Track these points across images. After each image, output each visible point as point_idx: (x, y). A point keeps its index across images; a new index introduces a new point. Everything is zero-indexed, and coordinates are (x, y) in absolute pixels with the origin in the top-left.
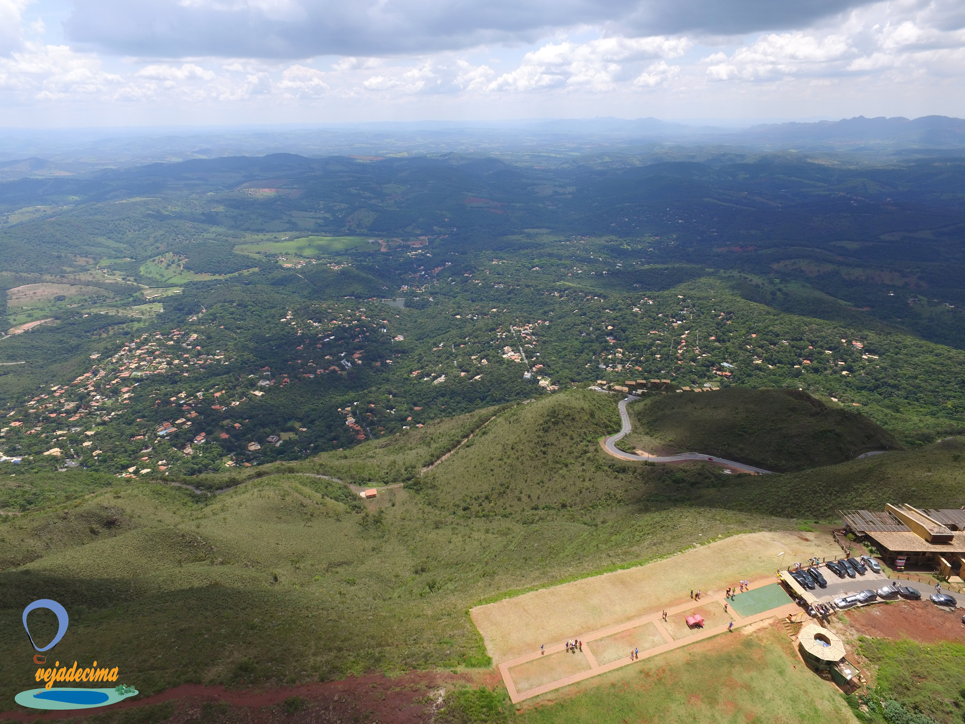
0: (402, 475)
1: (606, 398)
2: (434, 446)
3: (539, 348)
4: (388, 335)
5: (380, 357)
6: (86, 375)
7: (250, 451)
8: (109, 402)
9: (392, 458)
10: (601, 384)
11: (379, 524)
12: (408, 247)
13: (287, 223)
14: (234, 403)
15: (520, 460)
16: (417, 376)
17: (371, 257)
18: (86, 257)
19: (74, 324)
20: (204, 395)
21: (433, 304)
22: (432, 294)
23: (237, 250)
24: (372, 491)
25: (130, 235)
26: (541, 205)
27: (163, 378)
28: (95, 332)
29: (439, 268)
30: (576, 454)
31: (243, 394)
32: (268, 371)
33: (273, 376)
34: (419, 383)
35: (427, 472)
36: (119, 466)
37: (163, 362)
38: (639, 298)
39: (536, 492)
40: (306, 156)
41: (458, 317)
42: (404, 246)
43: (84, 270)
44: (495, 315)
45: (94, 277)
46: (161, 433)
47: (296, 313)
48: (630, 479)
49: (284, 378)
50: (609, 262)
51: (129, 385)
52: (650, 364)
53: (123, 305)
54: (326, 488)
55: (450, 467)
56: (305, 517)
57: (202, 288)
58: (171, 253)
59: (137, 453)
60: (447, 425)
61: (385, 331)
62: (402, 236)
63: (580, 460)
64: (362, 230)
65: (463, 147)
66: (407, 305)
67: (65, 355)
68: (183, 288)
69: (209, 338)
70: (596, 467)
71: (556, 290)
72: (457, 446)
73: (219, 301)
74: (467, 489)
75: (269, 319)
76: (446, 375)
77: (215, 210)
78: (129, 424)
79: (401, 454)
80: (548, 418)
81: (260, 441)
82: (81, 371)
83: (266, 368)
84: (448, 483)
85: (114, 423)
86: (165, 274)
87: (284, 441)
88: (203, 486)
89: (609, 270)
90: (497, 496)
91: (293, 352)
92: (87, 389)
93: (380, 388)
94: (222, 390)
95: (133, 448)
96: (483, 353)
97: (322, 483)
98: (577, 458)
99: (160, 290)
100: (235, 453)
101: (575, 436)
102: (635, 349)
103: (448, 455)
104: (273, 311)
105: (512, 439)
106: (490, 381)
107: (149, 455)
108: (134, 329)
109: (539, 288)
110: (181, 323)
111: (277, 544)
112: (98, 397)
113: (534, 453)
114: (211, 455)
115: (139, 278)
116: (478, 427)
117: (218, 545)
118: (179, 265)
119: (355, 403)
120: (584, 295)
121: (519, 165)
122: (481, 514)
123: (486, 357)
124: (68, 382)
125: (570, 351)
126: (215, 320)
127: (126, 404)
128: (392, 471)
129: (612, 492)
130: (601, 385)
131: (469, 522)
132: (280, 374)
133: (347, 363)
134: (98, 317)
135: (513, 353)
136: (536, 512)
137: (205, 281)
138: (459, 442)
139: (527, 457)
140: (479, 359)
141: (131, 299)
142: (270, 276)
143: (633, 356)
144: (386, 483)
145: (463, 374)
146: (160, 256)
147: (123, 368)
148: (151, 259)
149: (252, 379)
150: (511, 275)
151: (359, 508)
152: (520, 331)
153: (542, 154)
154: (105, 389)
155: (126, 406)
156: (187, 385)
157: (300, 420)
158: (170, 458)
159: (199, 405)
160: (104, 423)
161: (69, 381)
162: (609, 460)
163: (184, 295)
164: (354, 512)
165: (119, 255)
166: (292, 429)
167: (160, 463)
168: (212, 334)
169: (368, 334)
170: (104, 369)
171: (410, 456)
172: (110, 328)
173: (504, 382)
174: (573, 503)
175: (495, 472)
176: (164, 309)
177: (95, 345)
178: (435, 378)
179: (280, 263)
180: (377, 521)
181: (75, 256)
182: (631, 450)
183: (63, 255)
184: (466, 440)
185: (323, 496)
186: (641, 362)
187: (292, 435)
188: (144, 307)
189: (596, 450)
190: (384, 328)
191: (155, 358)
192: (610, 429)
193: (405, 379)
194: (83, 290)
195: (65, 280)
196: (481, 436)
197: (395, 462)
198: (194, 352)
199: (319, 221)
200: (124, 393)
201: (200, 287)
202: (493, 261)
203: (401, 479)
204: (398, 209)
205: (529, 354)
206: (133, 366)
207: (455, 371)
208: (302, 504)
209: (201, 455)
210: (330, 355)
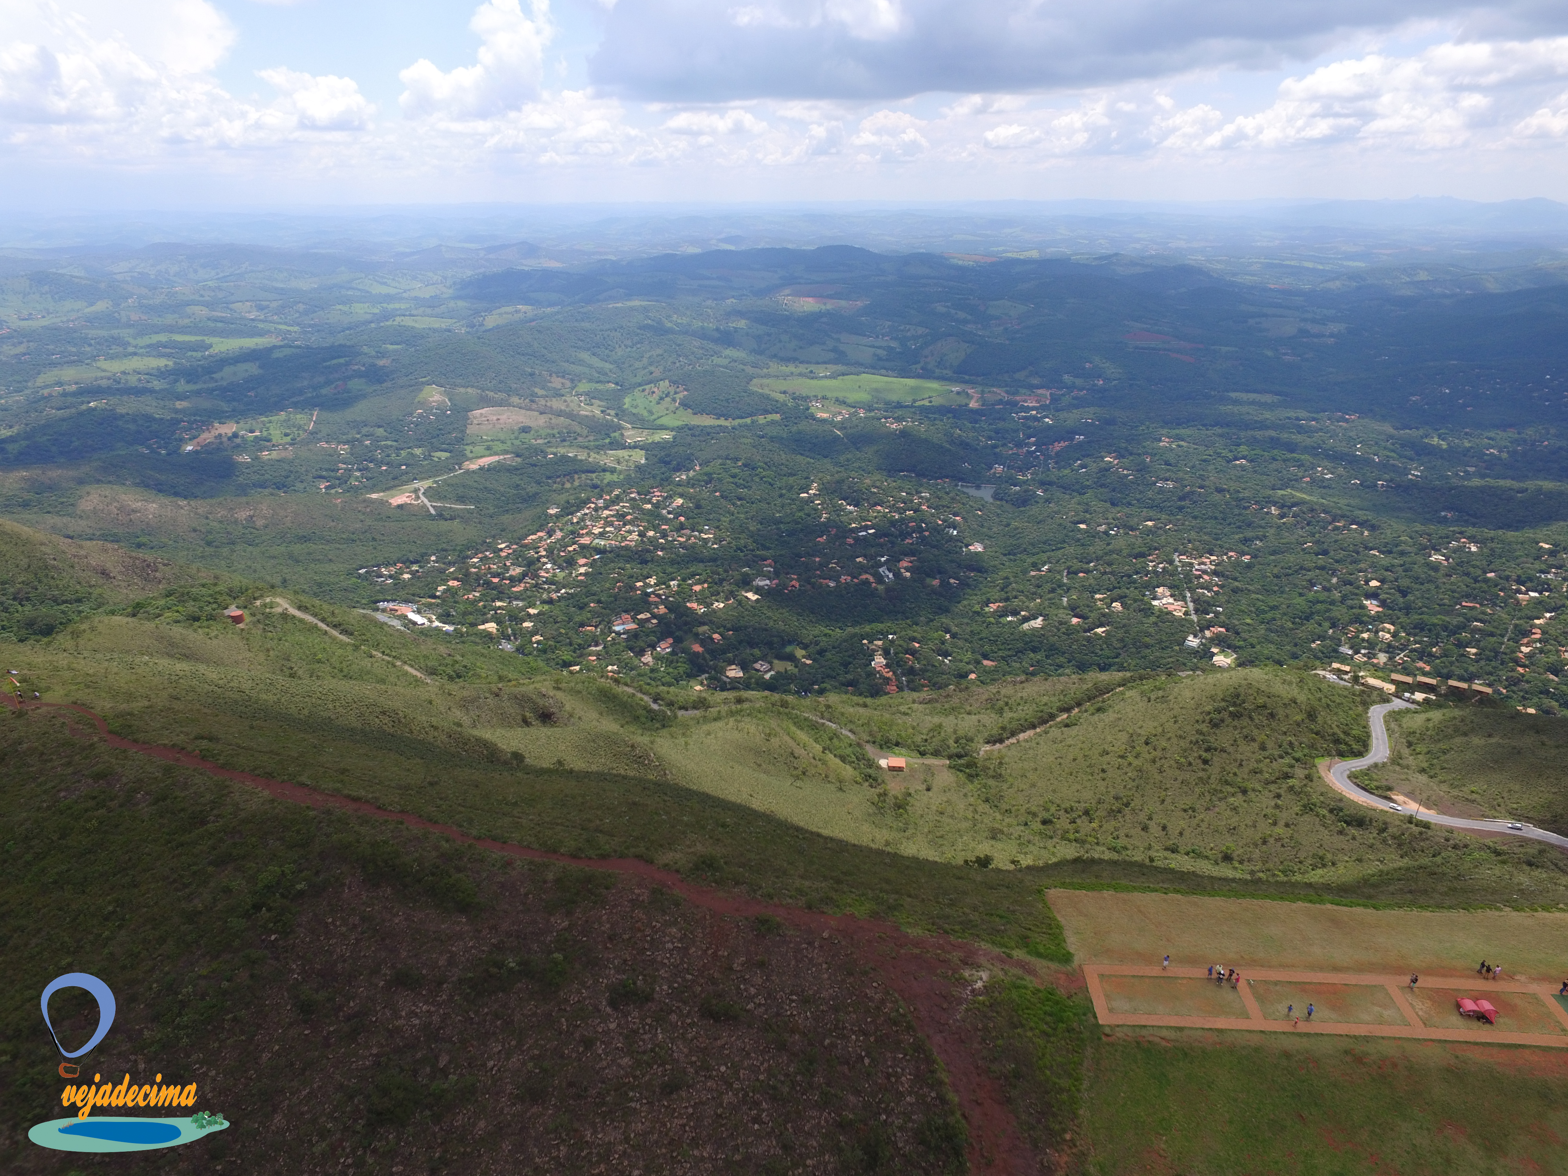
0: (949, 747)
1: (1346, 693)
2: (1008, 715)
3: (1223, 599)
4: (958, 539)
5: (940, 572)
6: (540, 534)
7: (727, 677)
8: (560, 575)
9: (936, 720)
10: (1339, 670)
11: (901, 810)
12: (1014, 404)
13: (832, 351)
14: (716, 604)
15: (1158, 765)
16: (995, 611)
17: (950, 415)
18: (563, 377)
19: (535, 465)
20: (679, 586)
21: (1041, 501)
22: (1042, 484)
23: (755, 386)
24: (898, 761)
25: (620, 352)
26: (1270, 353)
27: (630, 554)
28: (558, 480)
29: (1062, 444)
30: (1267, 776)
31: (731, 594)
32: (771, 566)
33: (777, 574)
34: (998, 623)
35: (992, 751)
36: (561, 662)
37: (634, 532)
38: (1448, 538)
39: (1178, 823)
40: (876, 251)
41: (1083, 526)
42: (1008, 403)
43: (558, 394)
44: (1149, 531)
45: (568, 406)
46: (617, 628)
47: (824, 490)
48: (1372, 841)
49: (793, 579)
50: (1393, 465)
51: (588, 556)
52: (1452, 663)
53: (597, 447)
54: (831, 739)
55: (1031, 752)
56: (794, 773)
57: (699, 435)
58: (667, 382)
59: (584, 649)
60: (1035, 689)
61: (955, 533)
62: (1006, 386)
63: (1272, 787)
64: (945, 372)
65: (1138, 246)
66: (996, 496)
67: (520, 505)
68: (674, 433)
69: (698, 507)
70: (1304, 806)
71: (1275, 504)
72: (1047, 722)
73: (719, 457)
74: (1054, 791)
75: (784, 491)
76: (1046, 617)
77: (734, 325)
78: (581, 608)
79: (952, 718)
80: (1223, 704)
81: (744, 667)
82: (535, 528)
83: (769, 561)
84: (1024, 776)
85: (563, 603)
86: (654, 411)
87: (777, 673)
88: (662, 700)
89: (1391, 480)
90: (1104, 814)
91: (810, 544)
92: (537, 553)
93: (932, 621)
94: (704, 582)
95: (580, 641)
96: (1117, 592)
97: (825, 731)
98: (1268, 783)
99: (646, 432)
100: (707, 675)
101: (1270, 744)
102: (1422, 629)
103: (1030, 733)
104: (791, 480)
105: (1149, 727)
106: (1122, 640)
107: (598, 654)
108: (605, 482)
109: (1241, 495)
110: (664, 481)
111: (751, 796)
112: (549, 566)
113: (1186, 757)
114: (676, 671)
115: (621, 413)
116: (1089, 699)
117: (674, 772)
118: (674, 400)
119: (890, 637)
120: (1329, 519)
121: (1238, 279)
122: (1072, 837)
123: (1120, 598)
124: (517, 541)
125: (1285, 614)
126: (710, 482)
127: (581, 581)
128: (934, 739)
129: (1329, 856)
130: (1338, 673)
131: (1050, 843)
132: (787, 574)
133: (887, 573)
134: (564, 459)
135: (1171, 600)
136: (1173, 856)
137: (705, 427)
138: (1052, 717)
139: (1172, 762)
140: (1109, 601)
141: (607, 441)
142: (794, 429)
143: (1416, 643)
144: (923, 754)
145: (1075, 620)
146: (653, 385)
147: (584, 531)
148: (641, 388)
149: (746, 574)
150: (1193, 467)
151: (875, 780)
152: (1191, 565)
153: (1288, 263)
154: (559, 557)
155: (580, 584)
156: (659, 569)
157: (805, 647)
158: (623, 664)
159: (671, 599)
160: (550, 602)
161: (520, 539)
162: (1332, 799)
163: (674, 443)
164: (867, 784)
165: (602, 378)
166: (791, 658)
167: (610, 668)
168: (703, 503)
169: (927, 534)
170: (561, 530)
171: (967, 724)
172: (576, 476)
173: (1147, 646)
174: (1245, 857)
175: (1109, 774)
176: (646, 459)
177: (555, 496)
178: (1026, 619)
179: (812, 410)
180: (900, 806)
181: (551, 375)
182: (1384, 792)
183: (537, 372)
184: (1065, 716)
185: (824, 749)
186: (1431, 655)
187: (790, 667)
188: (621, 453)
189: (1309, 777)
190: (955, 529)
191: (625, 525)
192: (1343, 747)
193: (975, 612)
194: (553, 421)
195: (534, 406)
196: (1093, 714)
197: (940, 726)
198: (676, 523)
199: (880, 352)
200: (581, 566)
201: (697, 433)
202: (1160, 440)
203: (946, 753)
204: (1007, 342)
205: (1202, 606)
206: (596, 531)
207: (1062, 614)
208: (792, 754)
209: (662, 669)
210: (865, 556)
